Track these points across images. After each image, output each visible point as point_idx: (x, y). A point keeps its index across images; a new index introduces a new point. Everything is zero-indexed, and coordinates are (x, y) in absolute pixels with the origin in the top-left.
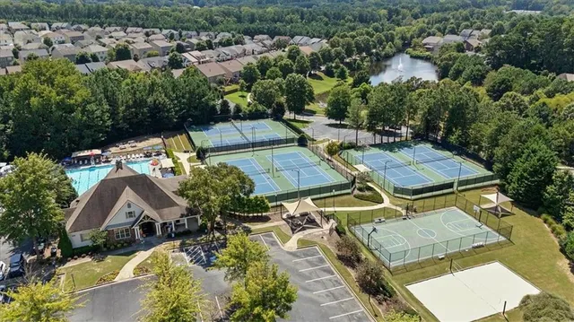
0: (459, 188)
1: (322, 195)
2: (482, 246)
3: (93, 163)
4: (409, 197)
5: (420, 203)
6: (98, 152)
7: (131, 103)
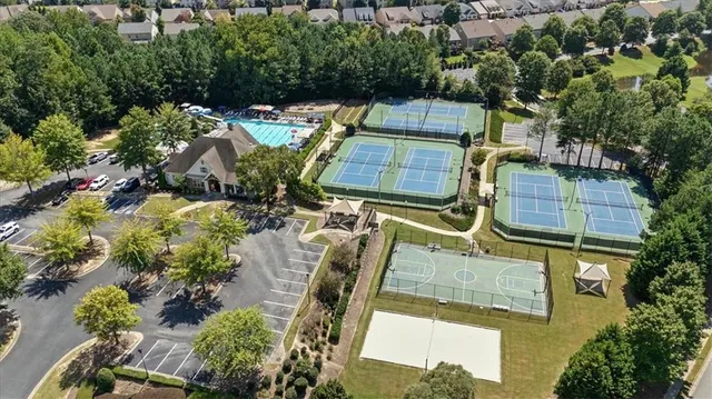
0: (583, 246)
1: (419, 205)
2: (506, 311)
3: (262, 118)
4: (506, 236)
5: (509, 245)
6: (269, 108)
7: (322, 65)
